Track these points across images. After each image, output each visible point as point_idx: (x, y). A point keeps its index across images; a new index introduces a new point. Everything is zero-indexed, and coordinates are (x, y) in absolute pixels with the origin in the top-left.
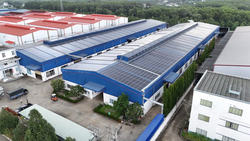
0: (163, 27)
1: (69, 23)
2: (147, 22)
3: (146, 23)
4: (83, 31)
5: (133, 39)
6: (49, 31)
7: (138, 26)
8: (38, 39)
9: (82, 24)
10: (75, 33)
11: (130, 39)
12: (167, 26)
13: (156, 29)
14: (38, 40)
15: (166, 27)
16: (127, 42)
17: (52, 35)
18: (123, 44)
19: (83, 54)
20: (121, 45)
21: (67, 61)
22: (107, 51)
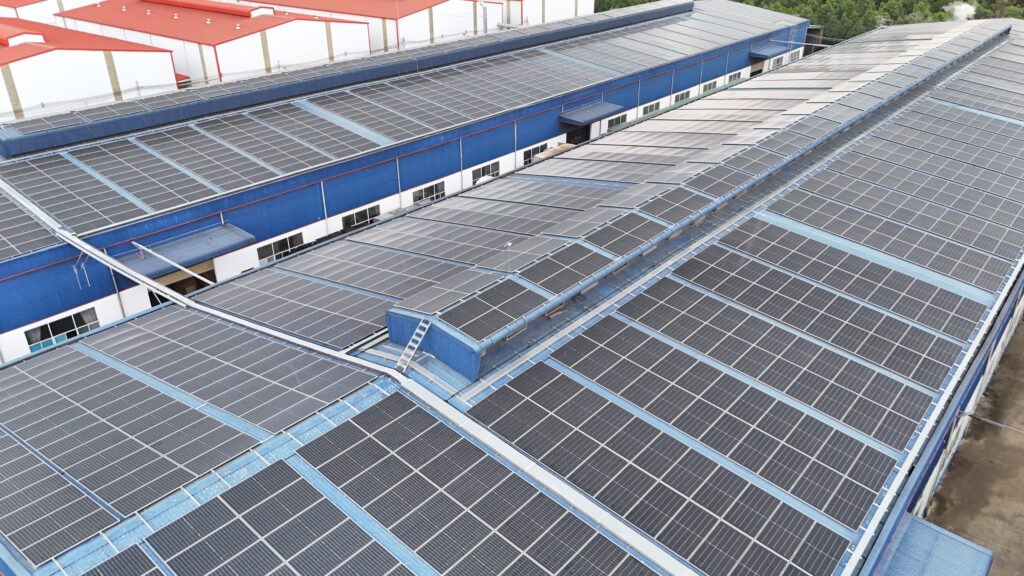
0: (786, 45)
1: (254, 14)
2: (694, 15)
3: (690, 22)
4: (331, 58)
5: (600, 119)
6: (118, 56)
7: (639, 36)
8: (44, 102)
9: (327, 20)
10: (281, 70)
11: (579, 116)
12: (808, 39)
13: (744, 55)
14: (43, 105)
15: (800, 46)
16: (563, 138)
17: (137, 83)
18: (536, 151)
19: (224, 230)
20: (520, 154)
21: (84, 283)
22: (415, 200)
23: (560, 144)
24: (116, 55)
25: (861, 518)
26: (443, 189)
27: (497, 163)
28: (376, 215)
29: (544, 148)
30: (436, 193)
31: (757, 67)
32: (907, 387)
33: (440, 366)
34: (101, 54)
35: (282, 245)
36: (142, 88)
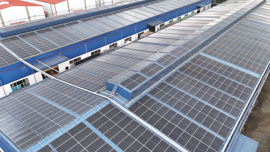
0: (206, 4)
4: (86, 7)
5: (158, 25)
6: (29, 8)
8: (10, 20)
10: (73, 11)
11: (152, 24)
12: (212, 2)
13: (196, 7)
15: (210, 4)
16: (148, 30)
17: (34, 15)
18: (141, 34)
19: (61, 57)
20: (137, 34)
21: (25, 71)
22: (110, 47)
23: (147, 32)
24: (28, 7)
25: (227, 135)
26: (117, 44)
27: (131, 37)
28: (100, 52)
29: (143, 33)
30: (115, 45)
31: (199, 10)
32: (238, 100)
33: (120, 96)
34: (24, 7)
35: (76, 60)
36: (35, 16)
